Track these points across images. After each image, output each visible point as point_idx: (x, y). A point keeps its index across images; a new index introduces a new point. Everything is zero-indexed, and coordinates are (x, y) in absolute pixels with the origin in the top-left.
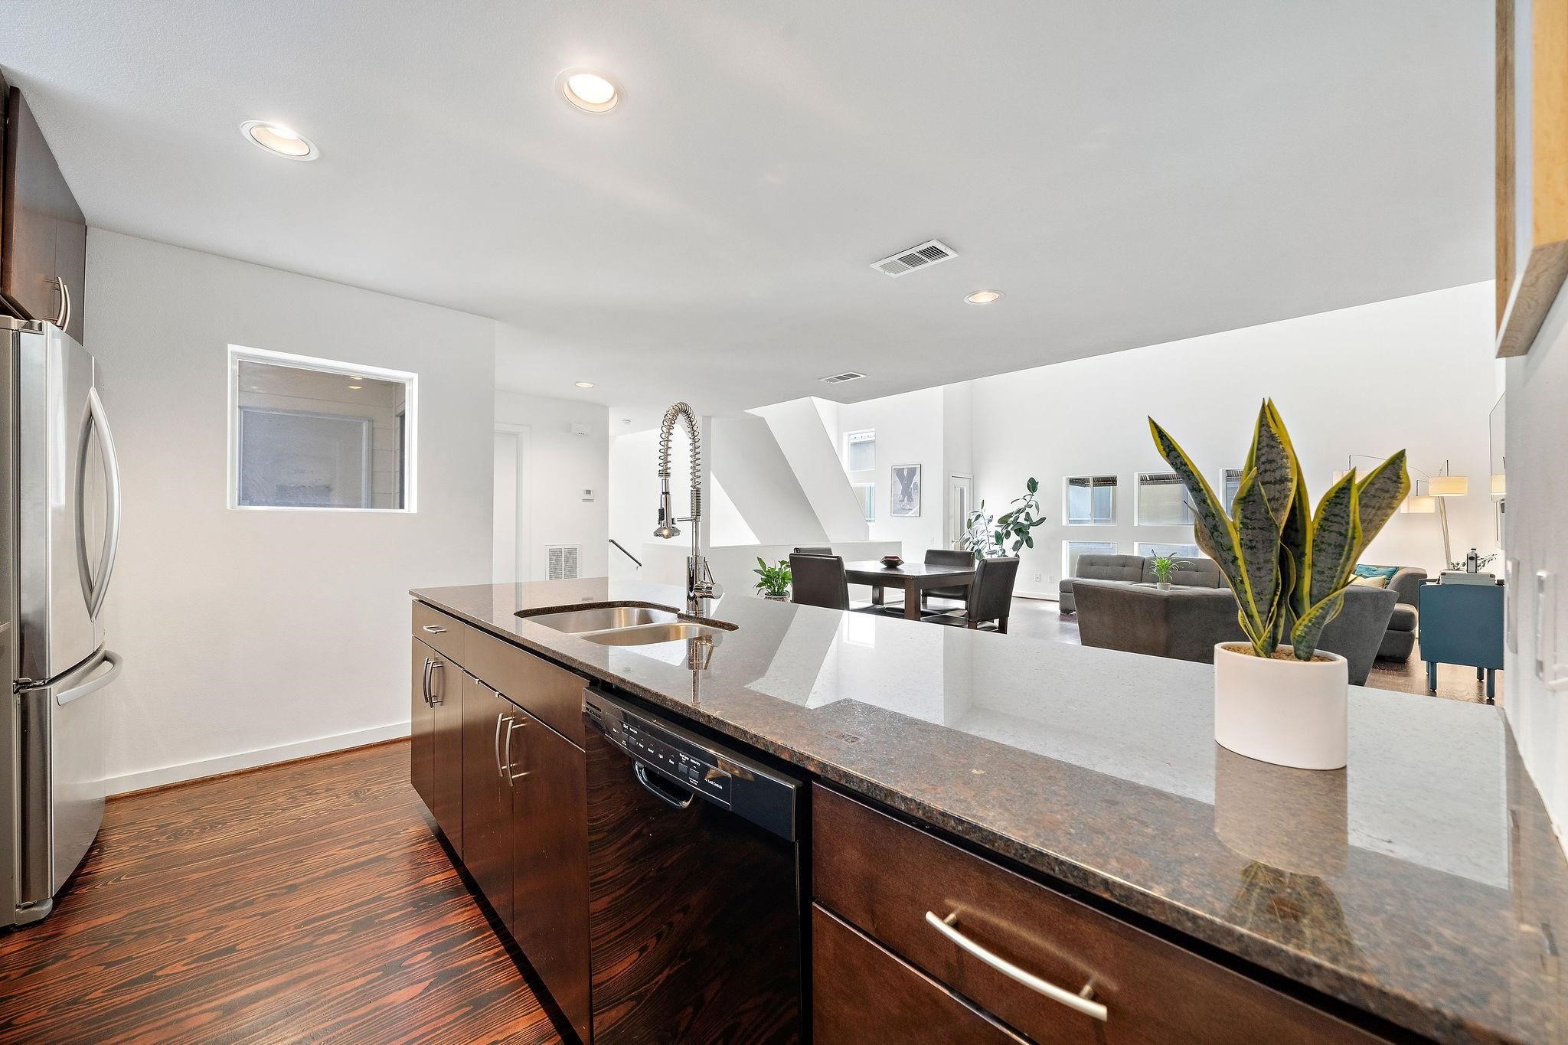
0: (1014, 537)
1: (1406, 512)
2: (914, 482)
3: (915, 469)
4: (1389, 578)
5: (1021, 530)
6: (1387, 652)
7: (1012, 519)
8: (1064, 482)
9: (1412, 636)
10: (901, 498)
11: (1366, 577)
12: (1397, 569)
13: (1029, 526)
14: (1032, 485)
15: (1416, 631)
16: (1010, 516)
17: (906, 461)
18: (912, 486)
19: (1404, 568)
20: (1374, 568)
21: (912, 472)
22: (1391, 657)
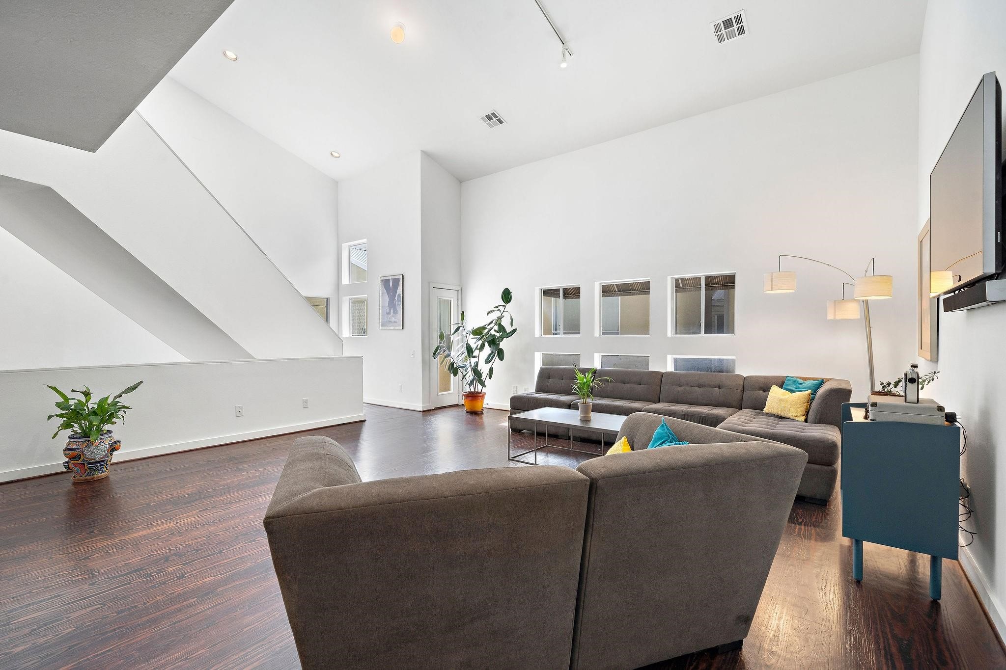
0: (487, 350)
1: (832, 318)
2: (397, 294)
3: (398, 279)
4: (814, 393)
5: (493, 342)
6: (806, 493)
7: (486, 331)
8: (537, 294)
9: (834, 472)
10: (388, 311)
11: (792, 391)
12: (822, 382)
13: (501, 338)
14: (507, 296)
15: (838, 465)
16: (484, 328)
17: (391, 271)
18: (396, 298)
19: (829, 380)
20: (800, 381)
21: (396, 281)
22: (811, 498)
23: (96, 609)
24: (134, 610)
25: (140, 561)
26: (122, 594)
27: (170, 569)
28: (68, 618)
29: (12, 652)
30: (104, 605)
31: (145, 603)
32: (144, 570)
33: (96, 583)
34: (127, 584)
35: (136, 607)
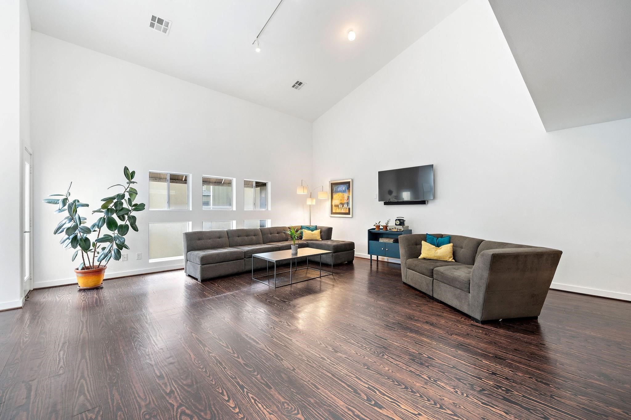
11: (311, 231)
12: (316, 227)
20: (308, 227)
23: (559, 397)
24: (539, 380)
25: (497, 406)
26: (536, 393)
27: (491, 383)
28: (579, 406)
29: (624, 412)
30: (551, 396)
31: (530, 378)
32: (502, 396)
33: (543, 416)
34: (525, 397)
35: (536, 380)
